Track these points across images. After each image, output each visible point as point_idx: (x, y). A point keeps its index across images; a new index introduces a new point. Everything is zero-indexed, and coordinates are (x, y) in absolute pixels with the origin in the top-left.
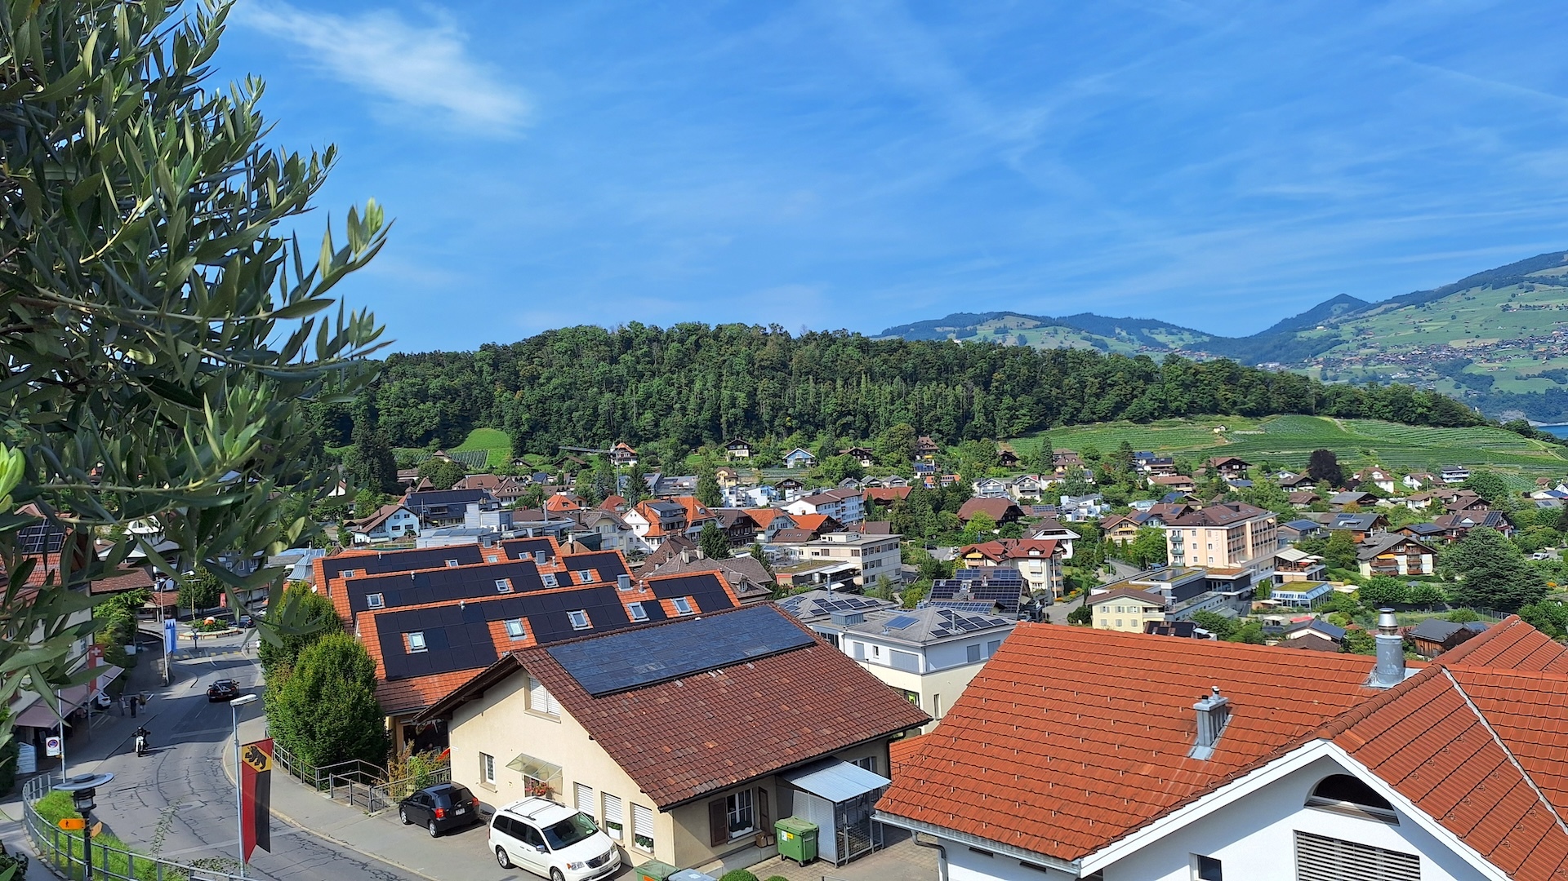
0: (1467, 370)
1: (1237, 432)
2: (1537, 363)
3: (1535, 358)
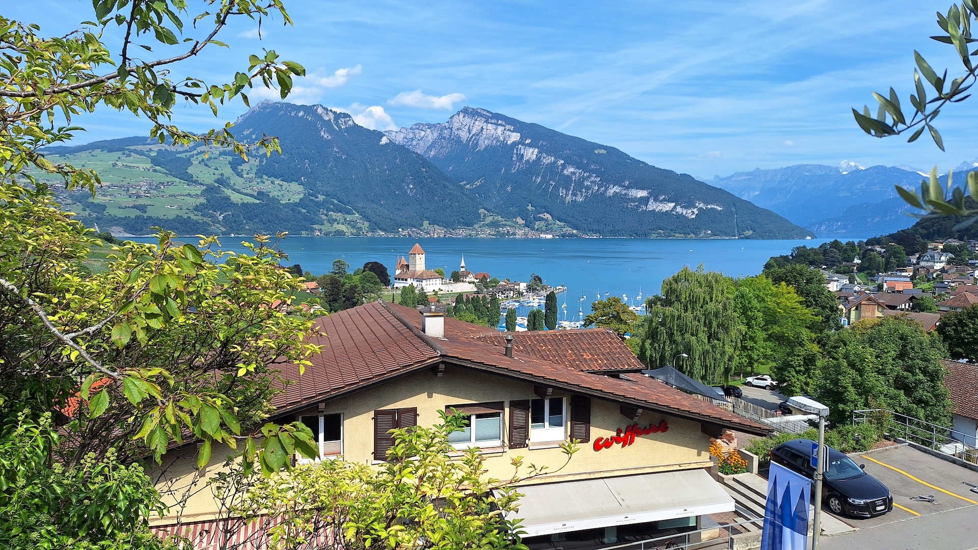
0: (91, 200)
2: (130, 200)
3: (130, 197)
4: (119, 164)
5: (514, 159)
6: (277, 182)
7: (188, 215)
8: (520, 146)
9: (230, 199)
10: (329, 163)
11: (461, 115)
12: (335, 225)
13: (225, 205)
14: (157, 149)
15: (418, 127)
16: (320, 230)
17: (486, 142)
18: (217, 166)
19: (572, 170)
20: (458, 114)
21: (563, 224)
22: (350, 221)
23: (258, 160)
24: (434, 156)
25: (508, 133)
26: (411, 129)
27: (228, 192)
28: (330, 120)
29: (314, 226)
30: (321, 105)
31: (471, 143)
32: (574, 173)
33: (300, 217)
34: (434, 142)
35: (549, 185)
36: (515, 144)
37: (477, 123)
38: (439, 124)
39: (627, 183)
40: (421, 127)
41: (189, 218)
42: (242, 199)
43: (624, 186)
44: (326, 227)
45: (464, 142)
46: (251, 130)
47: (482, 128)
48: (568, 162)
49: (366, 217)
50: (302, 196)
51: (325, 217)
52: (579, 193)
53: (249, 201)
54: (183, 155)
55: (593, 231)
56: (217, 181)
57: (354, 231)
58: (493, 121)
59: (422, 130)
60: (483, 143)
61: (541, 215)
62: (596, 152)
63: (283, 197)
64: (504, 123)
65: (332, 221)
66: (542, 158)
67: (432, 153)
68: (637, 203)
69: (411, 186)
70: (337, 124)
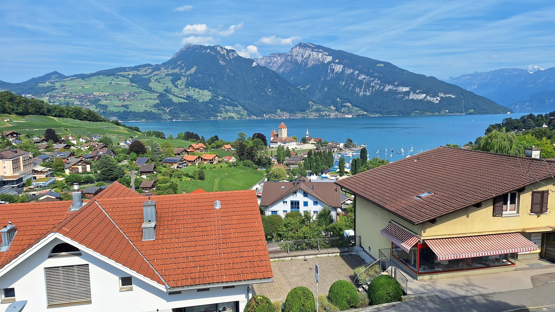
0: (99, 103)
1: (15, 121)
2: (120, 102)
3: (120, 100)
4: (113, 82)
5: (329, 72)
6: (197, 90)
7: (151, 110)
8: (332, 64)
9: (172, 101)
10: (224, 78)
11: (298, 48)
12: (229, 113)
13: (170, 104)
14: (132, 74)
15: (273, 55)
16: (221, 116)
17: (312, 62)
18: (164, 82)
19: (363, 77)
20: (296, 47)
21: (358, 109)
22: (237, 111)
23: (186, 78)
24: (283, 72)
25: (325, 56)
26: (269, 57)
27: (171, 97)
28: (224, 54)
29: (217, 114)
30: (219, 46)
31: (303, 63)
32: (365, 79)
33: (210, 109)
34: (282, 64)
35: (349, 86)
36: (329, 63)
37: (307, 52)
38: (285, 53)
39: (396, 83)
40: (275, 55)
41: (151, 111)
42: (178, 100)
43: (396, 85)
44: (224, 115)
45: (300, 63)
46: (182, 61)
47: (310, 55)
48: (361, 72)
49: (245, 108)
50: (210, 97)
51: (223, 109)
52: (368, 90)
53: (182, 101)
54: (146, 77)
55: (376, 112)
56: (165, 90)
57: (239, 116)
58: (316, 50)
59: (275, 57)
60: (311, 63)
61: (345, 104)
62: (378, 65)
63: (200, 98)
64: (322, 51)
65: (227, 111)
66: (345, 70)
67: (281, 70)
68: (403, 95)
69: (270, 90)
70: (228, 56)
